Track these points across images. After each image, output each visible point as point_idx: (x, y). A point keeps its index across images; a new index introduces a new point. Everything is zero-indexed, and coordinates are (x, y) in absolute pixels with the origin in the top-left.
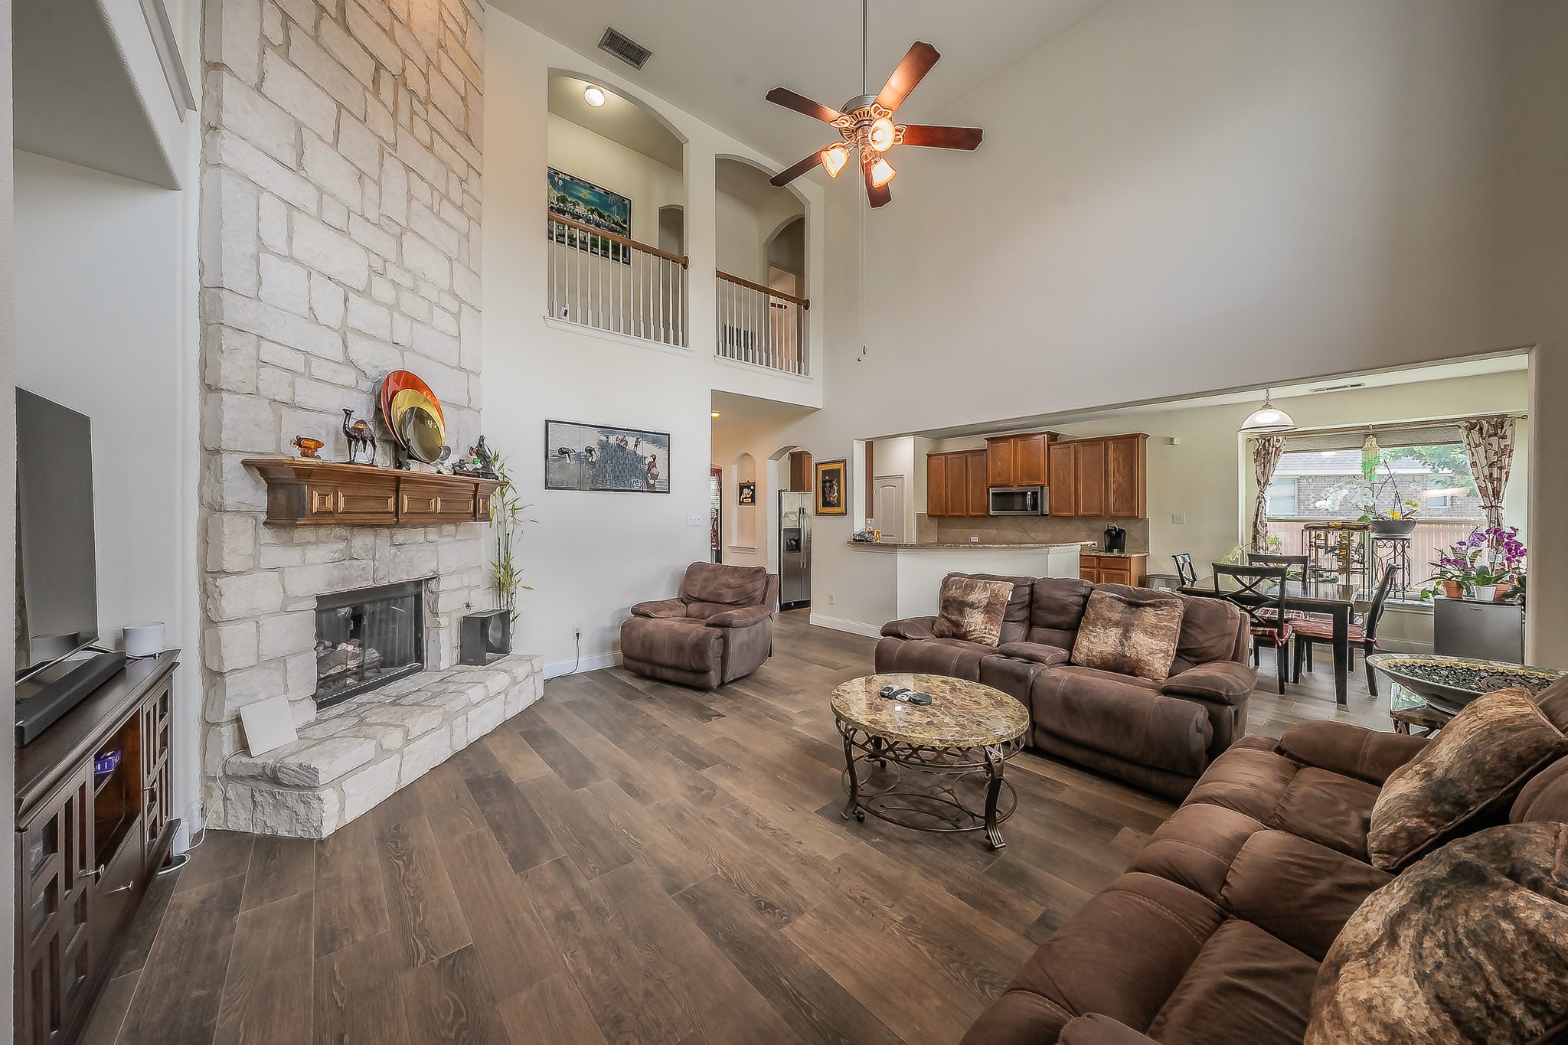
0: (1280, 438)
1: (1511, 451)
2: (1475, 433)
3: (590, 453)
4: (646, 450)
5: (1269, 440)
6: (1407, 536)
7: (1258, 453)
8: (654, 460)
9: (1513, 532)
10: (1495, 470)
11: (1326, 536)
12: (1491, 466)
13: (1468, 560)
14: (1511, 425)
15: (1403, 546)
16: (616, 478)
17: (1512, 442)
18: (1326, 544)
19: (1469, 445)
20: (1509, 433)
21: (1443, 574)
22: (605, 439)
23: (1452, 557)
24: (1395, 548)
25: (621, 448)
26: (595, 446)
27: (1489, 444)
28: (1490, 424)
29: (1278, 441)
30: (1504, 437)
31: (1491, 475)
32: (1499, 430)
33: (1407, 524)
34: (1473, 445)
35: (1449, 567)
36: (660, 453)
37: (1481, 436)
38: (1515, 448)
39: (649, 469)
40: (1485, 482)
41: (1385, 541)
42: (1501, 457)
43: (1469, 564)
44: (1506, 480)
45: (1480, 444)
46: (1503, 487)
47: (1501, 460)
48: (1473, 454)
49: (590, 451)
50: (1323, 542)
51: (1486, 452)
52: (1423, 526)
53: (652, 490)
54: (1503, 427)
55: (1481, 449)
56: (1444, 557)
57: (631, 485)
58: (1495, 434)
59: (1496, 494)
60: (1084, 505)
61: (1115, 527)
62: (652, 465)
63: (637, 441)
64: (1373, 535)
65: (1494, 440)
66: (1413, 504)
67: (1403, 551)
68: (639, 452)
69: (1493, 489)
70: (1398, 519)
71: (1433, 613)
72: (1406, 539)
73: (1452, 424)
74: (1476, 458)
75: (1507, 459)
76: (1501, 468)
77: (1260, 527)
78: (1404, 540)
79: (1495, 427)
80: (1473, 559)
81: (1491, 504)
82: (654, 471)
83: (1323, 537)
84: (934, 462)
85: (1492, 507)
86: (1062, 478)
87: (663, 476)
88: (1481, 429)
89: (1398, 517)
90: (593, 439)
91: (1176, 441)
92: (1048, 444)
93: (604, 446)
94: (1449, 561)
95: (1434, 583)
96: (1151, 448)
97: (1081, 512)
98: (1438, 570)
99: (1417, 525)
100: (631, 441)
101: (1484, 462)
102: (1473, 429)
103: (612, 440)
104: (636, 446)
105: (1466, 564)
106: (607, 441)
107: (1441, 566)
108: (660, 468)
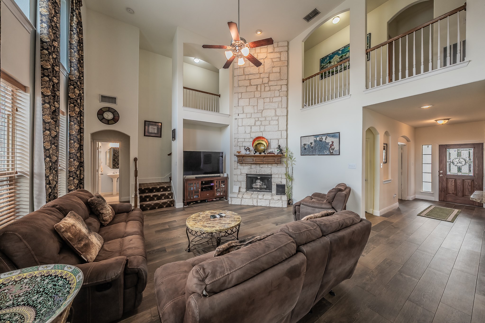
3: (312, 144)
4: (329, 140)
8: (333, 143)
16: (319, 151)
22: (315, 139)
25: (321, 141)
26: (313, 141)
36: (336, 140)
39: (331, 147)
49: (312, 143)
53: (332, 154)
57: (324, 153)
62: (332, 145)
63: (326, 138)
68: (327, 141)
82: (333, 147)
87: (337, 148)
90: (312, 140)
93: (315, 141)
100: (324, 138)
103: (318, 139)
104: (326, 139)
106: (316, 139)
108: (336, 146)
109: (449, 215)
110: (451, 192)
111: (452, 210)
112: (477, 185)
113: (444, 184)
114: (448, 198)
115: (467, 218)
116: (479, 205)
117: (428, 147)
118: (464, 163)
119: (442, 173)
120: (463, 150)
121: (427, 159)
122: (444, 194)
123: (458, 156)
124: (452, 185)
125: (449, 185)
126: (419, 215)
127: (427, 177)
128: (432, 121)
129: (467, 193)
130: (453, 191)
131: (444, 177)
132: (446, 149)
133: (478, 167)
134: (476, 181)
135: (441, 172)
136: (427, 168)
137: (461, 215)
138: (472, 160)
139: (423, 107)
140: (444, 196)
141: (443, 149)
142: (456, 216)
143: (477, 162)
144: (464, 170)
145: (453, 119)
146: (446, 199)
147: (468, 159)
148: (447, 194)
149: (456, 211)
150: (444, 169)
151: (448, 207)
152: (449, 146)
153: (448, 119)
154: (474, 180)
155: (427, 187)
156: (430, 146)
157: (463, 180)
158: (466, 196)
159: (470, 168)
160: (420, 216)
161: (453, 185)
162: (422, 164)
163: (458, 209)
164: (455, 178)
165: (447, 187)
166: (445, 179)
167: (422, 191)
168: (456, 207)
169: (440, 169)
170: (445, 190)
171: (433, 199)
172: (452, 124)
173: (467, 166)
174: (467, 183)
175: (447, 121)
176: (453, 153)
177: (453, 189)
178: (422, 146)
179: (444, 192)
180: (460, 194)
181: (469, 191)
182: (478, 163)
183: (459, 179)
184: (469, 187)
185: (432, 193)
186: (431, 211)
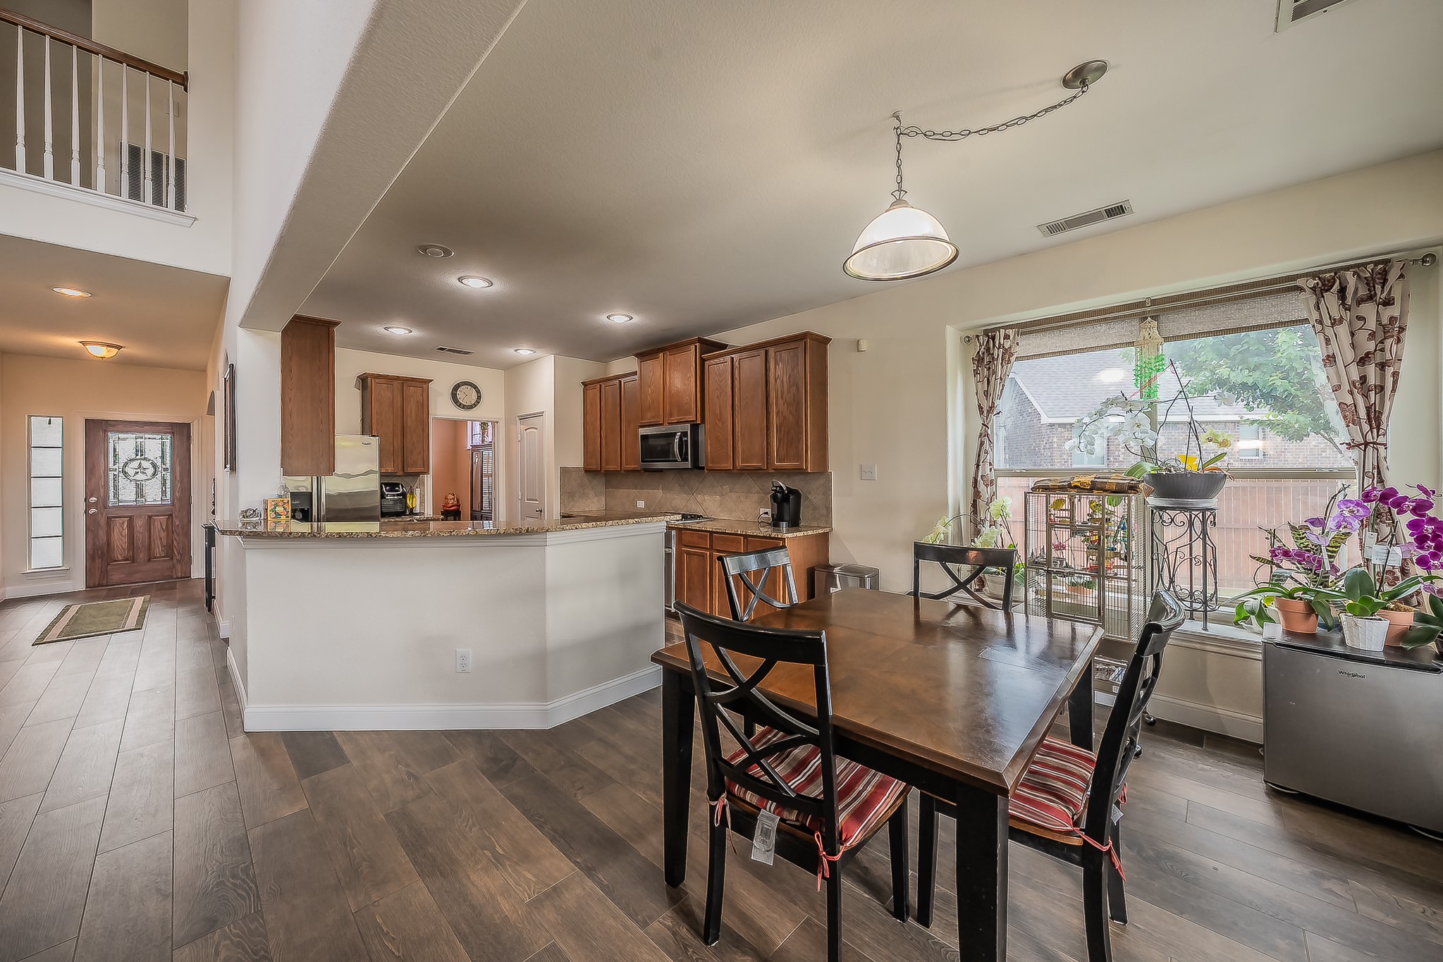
0: (1011, 332)
1: (1402, 329)
2: (1331, 299)
5: (993, 338)
6: (1212, 503)
7: (979, 360)
9: (1424, 497)
10: (1372, 371)
11: (1072, 504)
12: (1362, 361)
13: (1325, 554)
14: (1402, 276)
15: (1204, 522)
17: (1403, 313)
18: (1072, 517)
19: (1320, 322)
20: (1396, 294)
21: (1277, 580)
23: (1292, 545)
24: (1191, 524)
27: (1360, 318)
28: (1359, 276)
29: (1007, 337)
30: (1388, 302)
31: (1364, 379)
32: (1378, 287)
33: (1211, 482)
34: (1327, 322)
35: (1286, 564)
37: (1343, 304)
38: (1410, 323)
40: (1352, 393)
41: (1172, 513)
42: (1382, 342)
43: (1326, 561)
44: (1394, 390)
45: (1341, 320)
46: (1387, 404)
47: (1382, 350)
48: (1328, 341)
50: (1067, 514)
51: (1352, 334)
52: (1239, 483)
54: (1385, 280)
55: (1343, 330)
56: (1277, 544)
58: (1371, 298)
59: (1375, 418)
60: (743, 452)
61: (781, 487)
64: (1153, 501)
65: (1369, 310)
66: (1220, 440)
67: (1204, 532)
69: (1368, 409)
70: (1194, 470)
71: (1260, 657)
72: (1208, 510)
73: (1285, 286)
74: (1334, 349)
75: (1394, 347)
76: (1382, 366)
77: (981, 487)
78: (1204, 510)
79: (1370, 283)
80: (1333, 551)
81: (1364, 437)
83: (1067, 506)
84: (590, 392)
85: (1366, 444)
86: (718, 411)
88: (1342, 291)
89: (1194, 466)
91: (864, 345)
92: (701, 357)
94: (1286, 554)
95: (1259, 597)
96: (835, 359)
97: (739, 464)
98: (1264, 573)
99: (1228, 483)
101: (1350, 355)
102: (1327, 290)
105: (1320, 564)
107: (1271, 562)
109: (125, 614)
110: (120, 557)
111: (130, 601)
112: (178, 525)
113: (102, 535)
114: (113, 575)
115: (169, 610)
116: (183, 576)
117: (50, 423)
118: (150, 471)
119: (95, 505)
120: (149, 438)
121: (47, 462)
122: (100, 566)
123: (137, 455)
124: (122, 536)
125: (115, 534)
126: (39, 642)
127: (47, 522)
128: (70, 342)
129: (157, 550)
130: (125, 551)
131: (100, 516)
132: (105, 431)
133: (181, 481)
134: (176, 516)
135: (93, 499)
136: (47, 492)
137: (152, 607)
138: (168, 465)
139: (63, 291)
140: (101, 572)
141: (97, 430)
142: (143, 613)
143: (178, 469)
144: (150, 491)
145: (131, 350)
146: (107, 578)
147: (159, 463)
148: (108, 564)
149: (139, 601)
150: (102, 491)
151: (114, 597)
152: (113, 426)
153: (119, 347)
154: (172, 514)
155: (47, 554)
156: (57, 422)
157: (150, 517)
158: (155, 558)
159: (164, 484)
160: (45, 643)
161: (124, 534)
162: (30, 478)
163: (142, 596)
164: (130, 514)
165: (109, 544)
166: (103, 521)
167: (28, 571)
168: (134, 593)
169: (88, 492)
170: (102, 553)
171: (67, 586)
172: (124, 364)
173: (157, 482)
174: (157, 525)
175: (114, 351)
176: (123, 445)
177: (126, 546)
178: (30, 417)
179: (100, 560)
180: (142, 556)
181: (161, 543)
182: (181, 472)
183: (140, 516)
184: (163, 534)
185: (64, 568)
186: (74, 619)
